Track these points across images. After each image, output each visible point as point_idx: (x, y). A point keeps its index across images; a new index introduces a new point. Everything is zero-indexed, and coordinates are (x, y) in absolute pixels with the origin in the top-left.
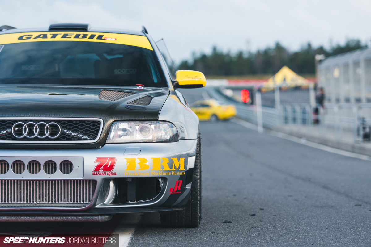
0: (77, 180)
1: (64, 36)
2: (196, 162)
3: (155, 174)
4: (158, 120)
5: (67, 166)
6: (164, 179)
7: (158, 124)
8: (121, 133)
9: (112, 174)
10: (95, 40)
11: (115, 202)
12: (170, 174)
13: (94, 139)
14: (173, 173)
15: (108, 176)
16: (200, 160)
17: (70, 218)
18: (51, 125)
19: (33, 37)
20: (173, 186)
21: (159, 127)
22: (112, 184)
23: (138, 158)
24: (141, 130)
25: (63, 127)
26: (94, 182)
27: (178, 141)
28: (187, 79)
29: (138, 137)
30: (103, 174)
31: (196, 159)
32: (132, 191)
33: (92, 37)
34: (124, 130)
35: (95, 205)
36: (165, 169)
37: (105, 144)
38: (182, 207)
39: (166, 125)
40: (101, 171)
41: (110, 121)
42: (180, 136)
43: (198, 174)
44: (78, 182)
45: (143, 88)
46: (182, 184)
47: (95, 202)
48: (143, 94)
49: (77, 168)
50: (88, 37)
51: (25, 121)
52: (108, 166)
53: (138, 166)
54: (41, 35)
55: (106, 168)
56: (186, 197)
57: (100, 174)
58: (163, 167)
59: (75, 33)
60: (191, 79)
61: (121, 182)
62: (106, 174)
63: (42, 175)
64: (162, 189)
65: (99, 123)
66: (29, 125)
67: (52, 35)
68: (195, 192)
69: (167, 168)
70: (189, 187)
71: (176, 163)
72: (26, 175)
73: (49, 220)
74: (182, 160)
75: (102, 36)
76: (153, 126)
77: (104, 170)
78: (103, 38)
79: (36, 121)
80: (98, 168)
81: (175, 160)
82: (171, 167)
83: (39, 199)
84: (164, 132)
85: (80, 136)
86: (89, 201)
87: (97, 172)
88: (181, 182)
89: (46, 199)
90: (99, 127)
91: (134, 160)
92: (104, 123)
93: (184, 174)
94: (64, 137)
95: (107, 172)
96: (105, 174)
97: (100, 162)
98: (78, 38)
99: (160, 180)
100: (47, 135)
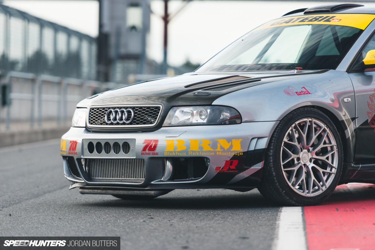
0: (131, 159)
3: (192, 154)
4: (211, 105)
9: (155, 154)
11: (172, 179)
13: (152, 123)
14: (219, 153)
15: (153, 156)
17: (136, 192)
18: (128, 112)
22: (168, 164)
23: (176, 139)
30: (148, 154)
33: (324, 19)
37: (162, 127)
40: (147, 151)
42: (245, 119)
49: (132, 148)
51: (114, 109)
52: (152, 147)
54: (290, 19)
55: (151, 149)
57: (147, 154)
62: (151, 154)
67: (296, 19)
73: (124, 193)
74: (237, 141)
76: (209, 111)
77: (149, 150)
78: (331, 19)
79: (120, 108)
88: (236, 161)
90: (159, 113)
91: (173, 141)
92: (163, 108)
93: (241, 154)
95: (151, 152)
97: (147, 144)
100: (124, 120)
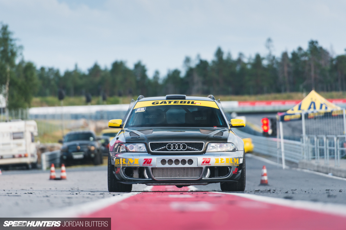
0: (194, 168)
1: (175, 102)
2: (243, 161)
3: (227, 165)
4: (227, 142)
5: (191, 162)
6: (231, 167)
7: (227, 144)
8: (211, 148)
10: (190, 104)
11: (210, 177)
12: (233, 165)
13: (201, 150)
14: (234, 165)
15: (208, 166)
16: (245, 160)
17: (191, 184)
18: (183, 145)
19: (160, 103)
20: (234, 170)
21: (227, 145)
22: (209, 170)
23: (220, 158)
24: (220, 146)
25: (188, 146)
26: (202, 168)
27: (235, 151)
28: (236, 123)
29: (219, 150)
31: (243, 160)
32: (216, 172)
33: (189, 102)
34: (213, 147)
35: (202, 178)
36: (231, 163)
37: (206, 152)
38: (237, 180)
39: (230, 145)
40: (205, 163)
41: (208, 142)
42: (236, 149)
43: (244, 166)
44: (195, 168)
45: (217, 128)
46: (238, 170)
47: (202, 177)
48: (218, 131)
49: (195, 162)
50: (187, 102)
51: (172, 143)
53: (220, 162)
54: (163, 102)
55: (207, 162)
56: (239, 176)
58: (230, 162)
59: (180, 101)
60: (238, 123)
61: (212, 169)
63: (180, 165)
64: (229, 172)
65: (203, 144)
66: (173, 145)
67: (168, 102)
68: (243, 174)
69: (232, 163)
70: (240, 171)
71: (235, 161)
72: (174, 165)
73: (183, 184)
74: (238, 159)
75: (194, 102)
76: (225, 145)
78: (194, 103)
79: (177, 143)
80: (203, 162)
81: (235, 159)
82: (233, 162)
83: (178, 176)
84: (230, 147)
85: (195, 149)
86: (199, 176)
87: (203, 164)
88: (237, 169)
89: (181, 176)
90: (203, 145)
91: (218, 159)
92: (205, 144)
93: (238, 165)
94: (188, 150)
95: (207, 164)
96: (206, 165)
97: (204, 160)
98: (182, 103)
99: (229, 168)
100: (181, 149)
